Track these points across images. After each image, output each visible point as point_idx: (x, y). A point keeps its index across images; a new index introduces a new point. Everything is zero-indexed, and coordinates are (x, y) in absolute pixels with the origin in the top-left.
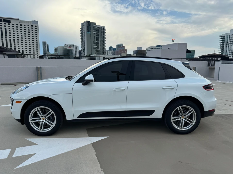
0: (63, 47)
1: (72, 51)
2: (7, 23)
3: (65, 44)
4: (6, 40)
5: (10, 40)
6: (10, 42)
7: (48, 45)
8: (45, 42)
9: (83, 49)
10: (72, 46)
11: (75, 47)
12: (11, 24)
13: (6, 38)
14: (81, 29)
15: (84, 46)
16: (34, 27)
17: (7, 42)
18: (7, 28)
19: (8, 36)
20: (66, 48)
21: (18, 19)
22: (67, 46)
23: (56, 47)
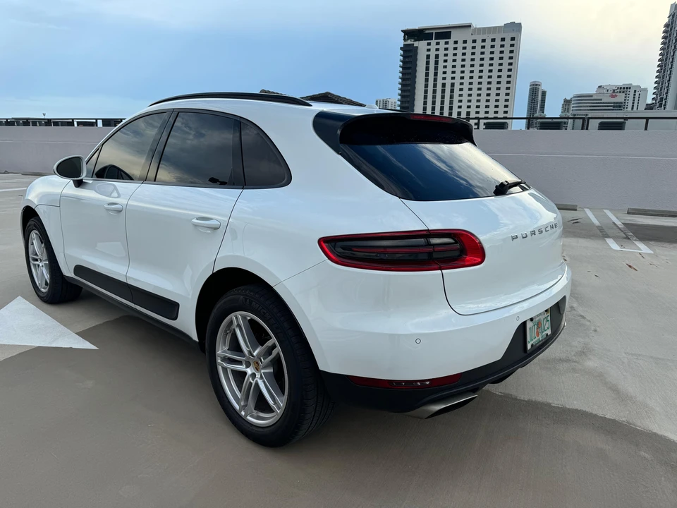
0: (592, 96)
1: (620, 107)
2: (442, 42)
3: (600, 87)
4: (435, 86)
5: (444, 85)
6: (443, 91)
7: (544, 93)
8: (537, 85)
9: (662, 99)
10: (625, 89)
11: (635, 91)
12: (451, 41)
13: (435, 80)
14: (666, 26)
15: (668, 87)
16: (508, 42)
17: (435, 91)
18: (442, 53)
19: (440, 75)
20: (601, 100)
21: (469, 26)
22: (605, 91)
23: (568, 98)
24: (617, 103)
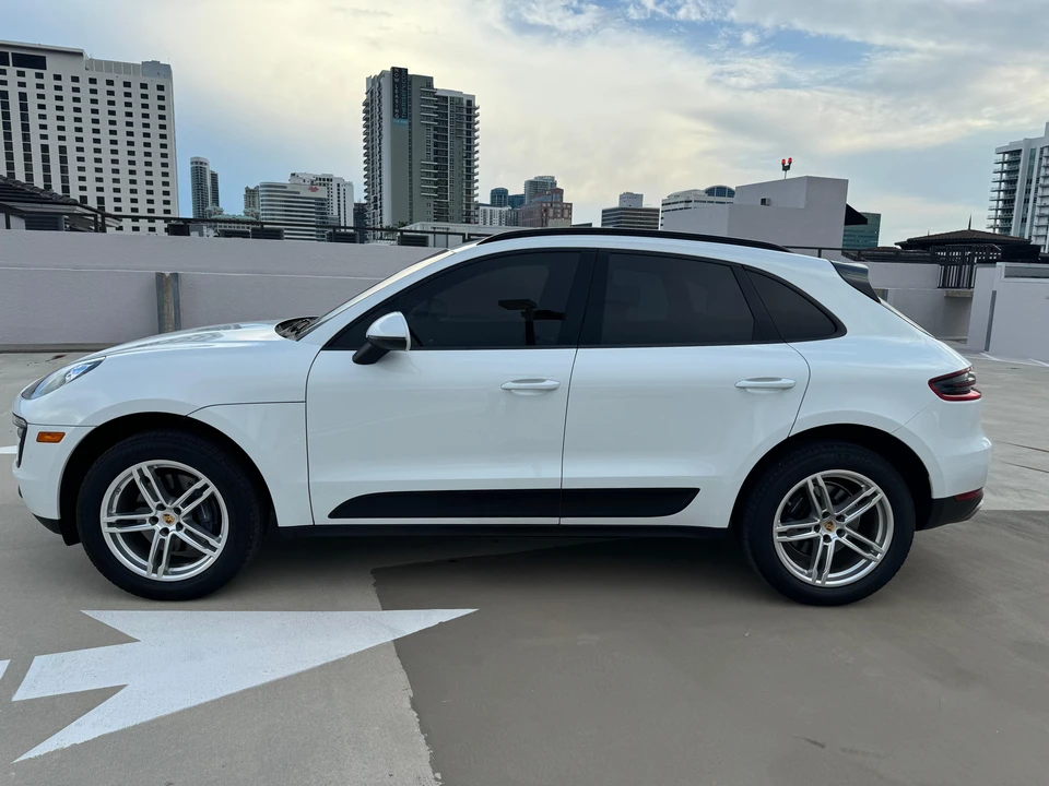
0: (285, 187)
1: (323, 204)
2: (30, 73)
3: (293, 175)
4: (27, 147)
5: (45, 148)
6: (46, 159)
7: (214, 177)
8: (201, 163)
9: (376, 198)
10: (326, 181)
11: (338, 185)
12: (48, 74)
13: (26, 137)
14: (366, 104)
15: (380, 183)
16: (153, 92)
17: (28, 158)
18: (31, 92)
19: (35, 132)
20: (298, 193)
21: (80, 54)
22: (301, 181)
23: (252, 187)
24: (320, 199)
